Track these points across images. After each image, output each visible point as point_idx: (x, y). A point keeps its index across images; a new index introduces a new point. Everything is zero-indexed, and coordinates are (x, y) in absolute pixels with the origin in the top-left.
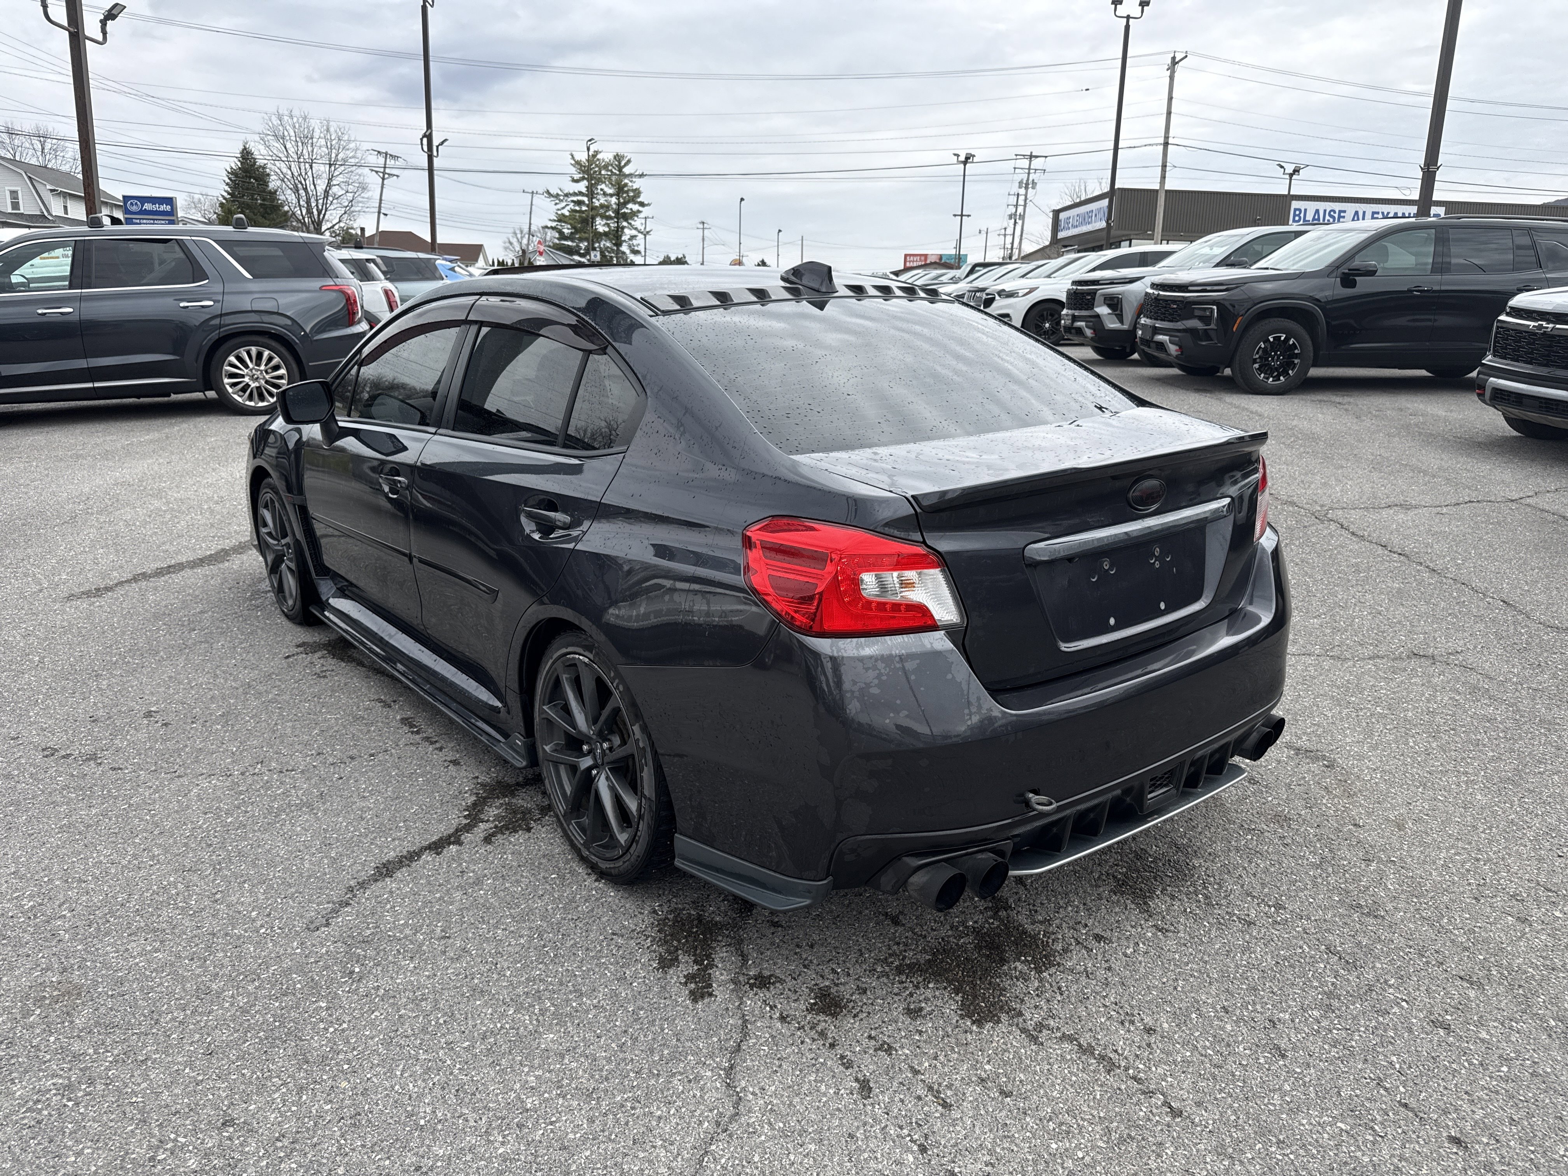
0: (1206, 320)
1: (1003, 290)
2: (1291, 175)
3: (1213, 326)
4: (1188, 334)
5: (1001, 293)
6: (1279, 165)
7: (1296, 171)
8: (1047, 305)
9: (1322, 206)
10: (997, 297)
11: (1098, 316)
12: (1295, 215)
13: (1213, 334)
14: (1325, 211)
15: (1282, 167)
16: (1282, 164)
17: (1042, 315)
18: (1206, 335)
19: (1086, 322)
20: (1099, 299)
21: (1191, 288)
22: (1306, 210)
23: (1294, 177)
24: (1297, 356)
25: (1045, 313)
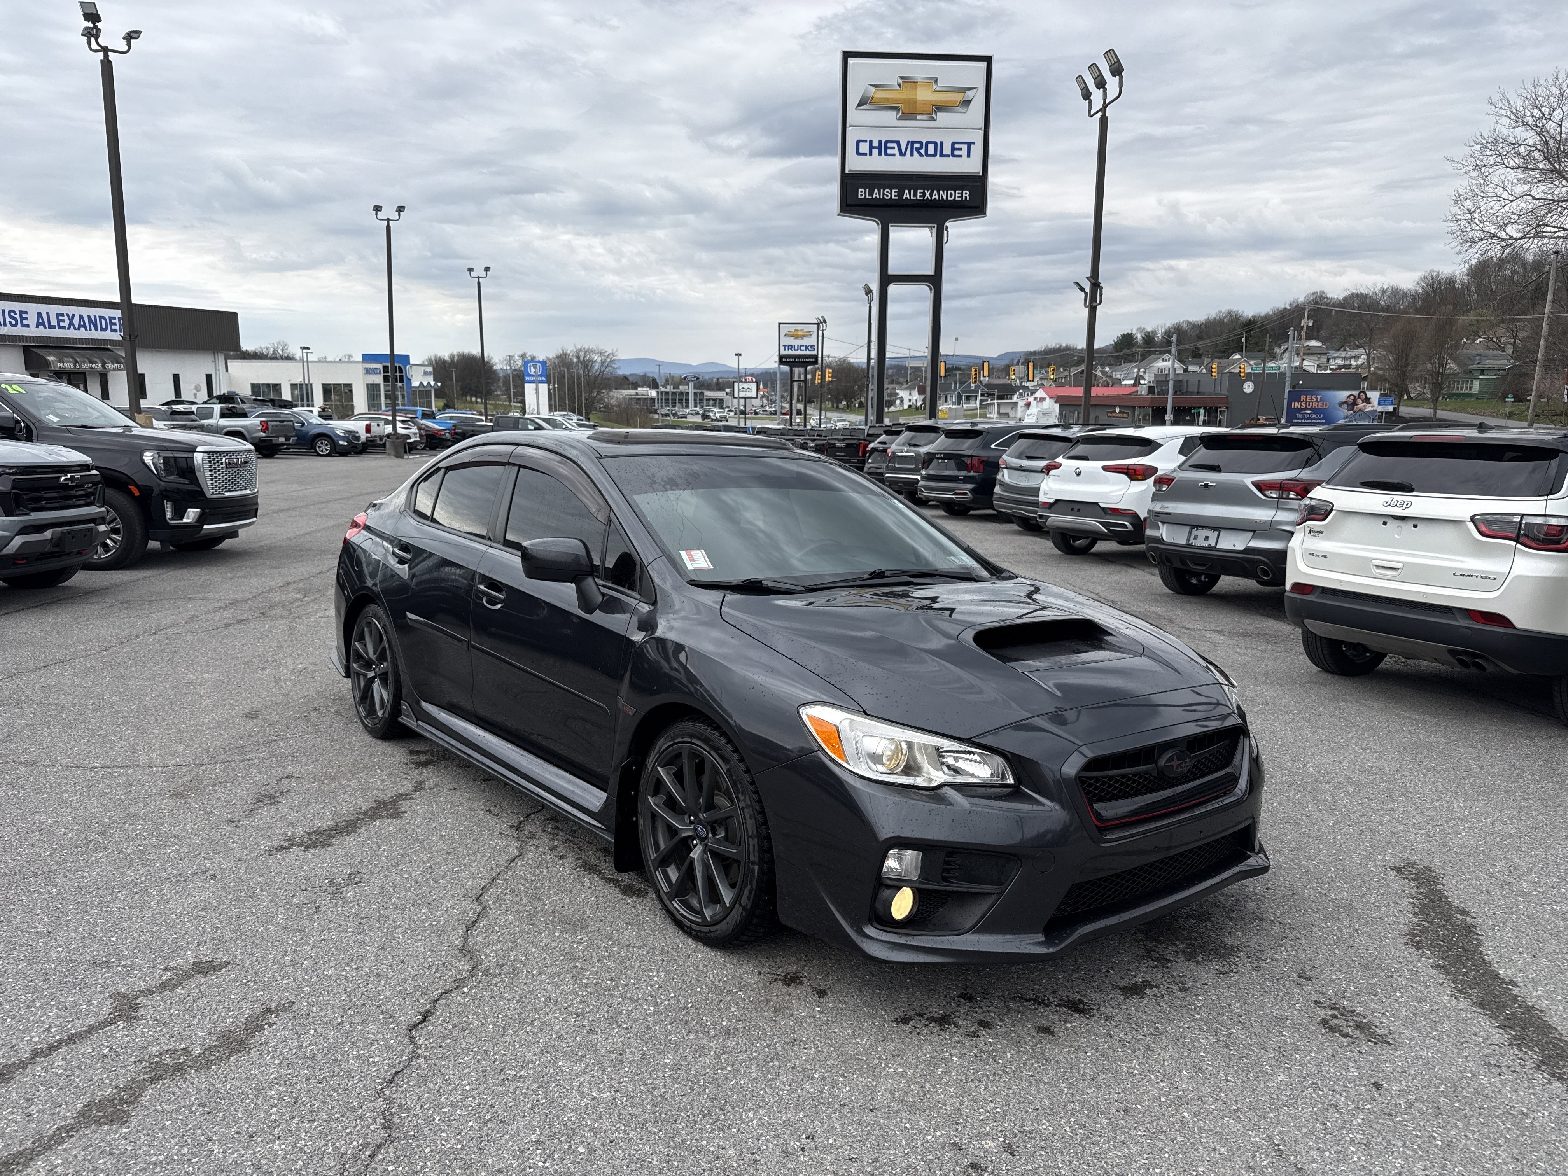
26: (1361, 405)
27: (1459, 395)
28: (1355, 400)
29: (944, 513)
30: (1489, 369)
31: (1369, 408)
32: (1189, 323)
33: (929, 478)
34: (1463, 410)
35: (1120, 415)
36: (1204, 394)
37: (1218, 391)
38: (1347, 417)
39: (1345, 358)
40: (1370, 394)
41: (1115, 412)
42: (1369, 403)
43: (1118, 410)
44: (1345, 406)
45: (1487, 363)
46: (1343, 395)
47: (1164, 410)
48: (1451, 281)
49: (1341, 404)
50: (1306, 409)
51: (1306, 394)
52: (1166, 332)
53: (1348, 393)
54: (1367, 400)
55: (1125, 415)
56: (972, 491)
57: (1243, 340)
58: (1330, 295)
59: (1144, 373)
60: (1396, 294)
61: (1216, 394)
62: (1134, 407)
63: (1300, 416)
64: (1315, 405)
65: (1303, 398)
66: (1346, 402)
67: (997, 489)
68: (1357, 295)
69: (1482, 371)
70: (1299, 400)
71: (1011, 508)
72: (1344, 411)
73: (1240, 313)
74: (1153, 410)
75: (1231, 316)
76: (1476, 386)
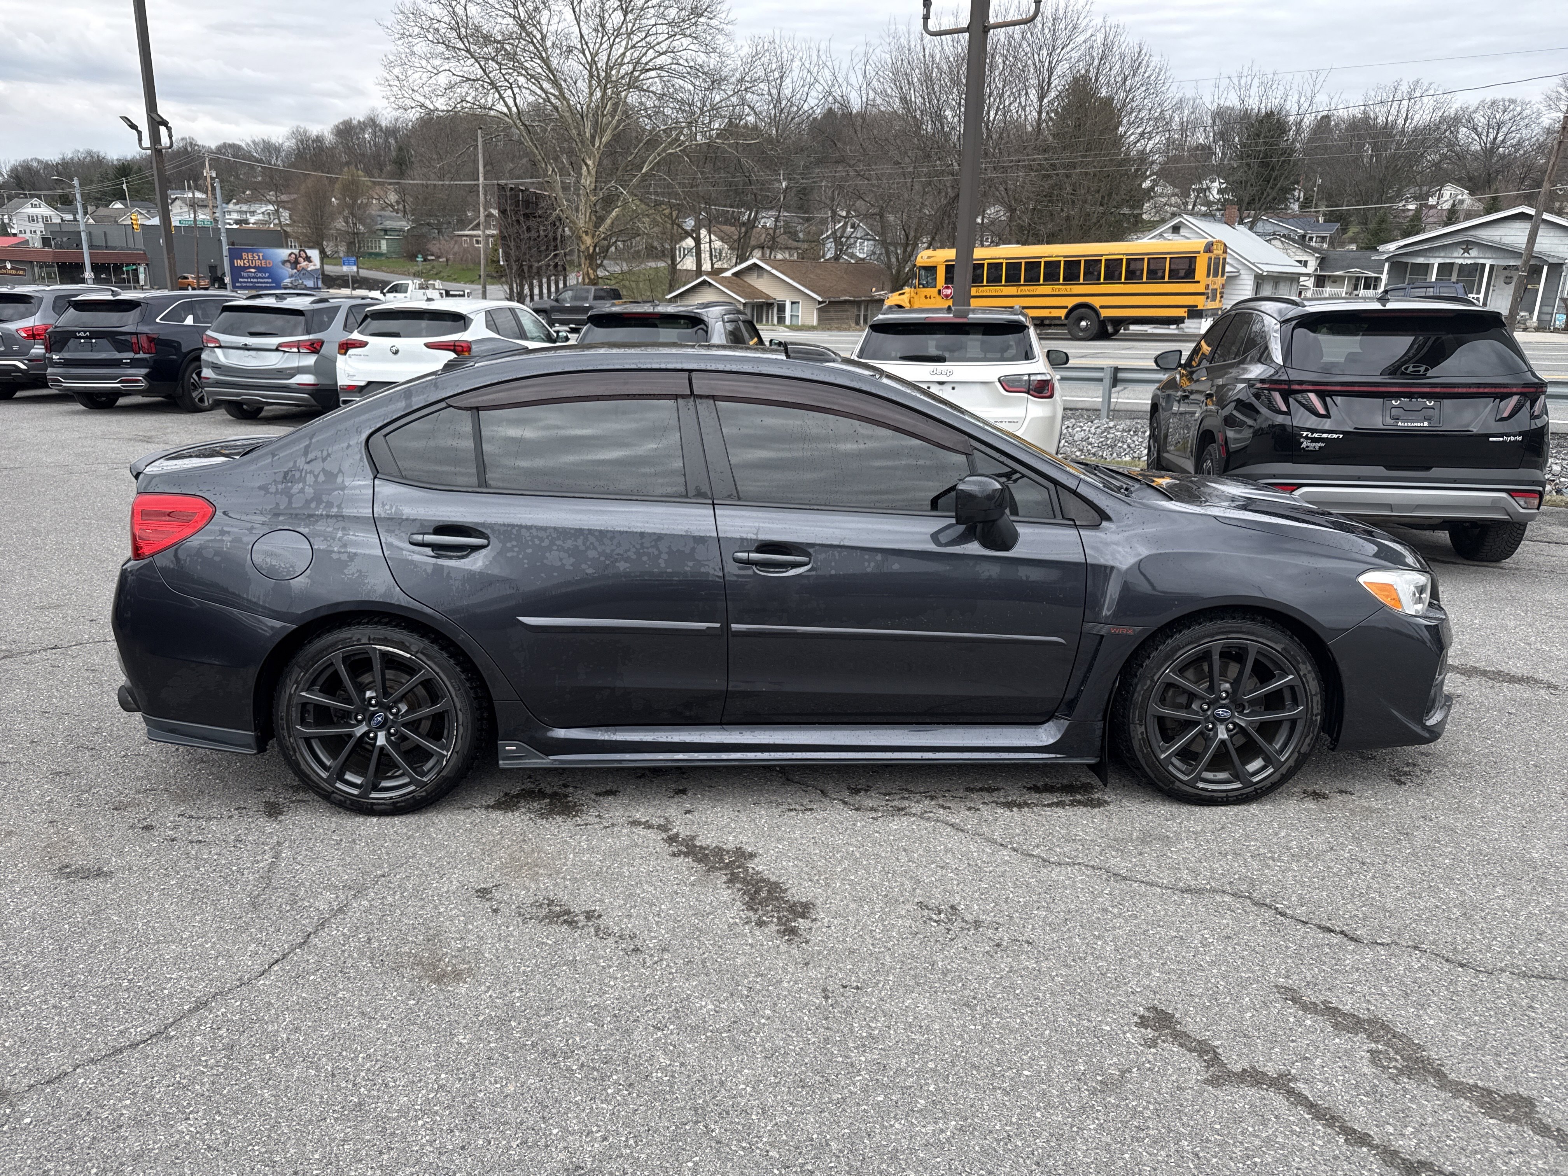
26: (303, 264)
27: (370, 254)
28: (296, 258)
29: (82, 407)
30: (391, 230)
31: (311, 267)
32: (39, 161)
33: (68, 363)
34: (378, 269)
35: (14, 272)
36: (114, 248)
37: (131, 245)
38: (292, 276)
39: (240, 212)
40: (309, 252)
41: (5, 267)
42: (310, 261)
43: (9, 266)
44: (288, 264)
45: (388, 224)
46: (284, 253)
47: (80, 267)
48: (319, 139)
49: (284, 262)
50: (250, 267)
51: (247, 251)
52: (12, 171)
53: (289, 251)
54: (308, 259)
55: (21, 272)
56: (147, 376)
57: (124, 186)
58: (200, 143)
59: (10, 220)
60: (269, 148)
61: (130, 249)
62: (31, 262)
63: (245, 275)
64: (258, 263)
65: (244, 255)
66: (288, 261)
67: (207, 373)
68: (230, 145)
69: (386, 231)
70: (241, 258)
71: (238, 395)
72: (288, 270)
73: (102, 154)
74: (59, 267)
75: (92, 157)
76: (384, 246)
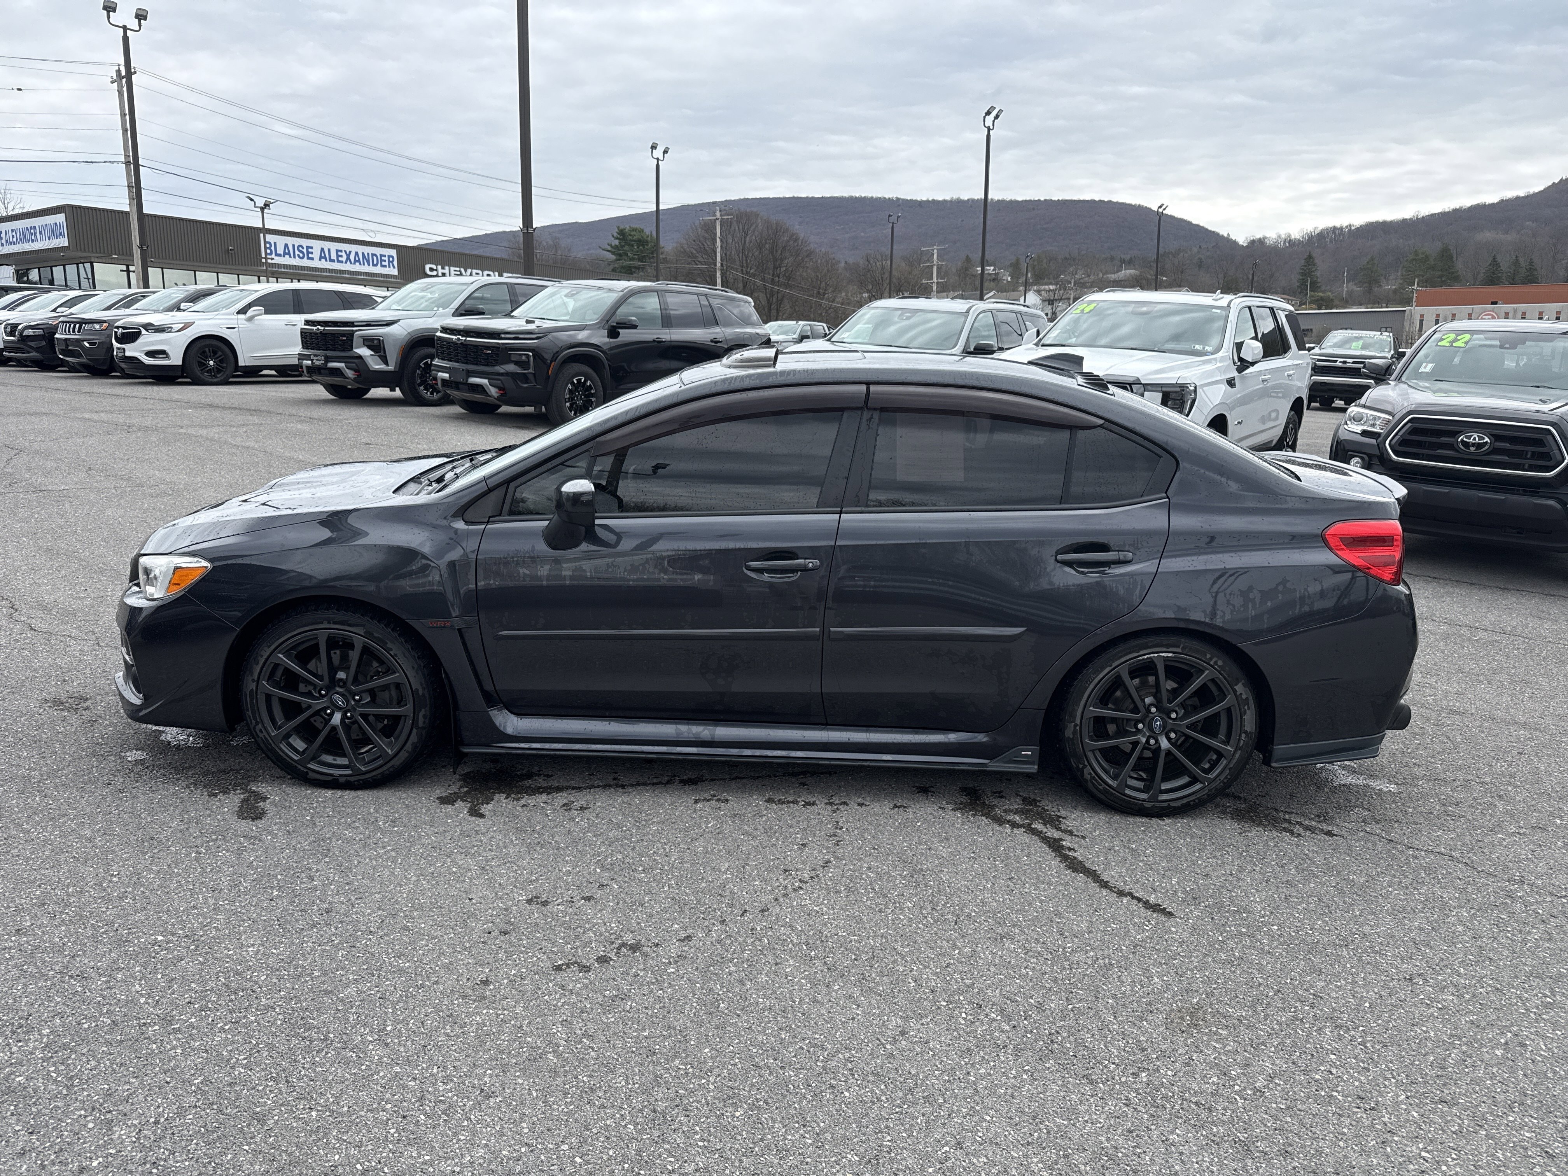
0: (523, 364)
1: (151, 324)
2: (262, 209)
3: (531, 371)
4: (509, 378)
5: (148, 327)
6: (248, 197)
7: (267, 205)
8: (208, 342)
9: (290, 241)
10: (144, 332)
11: (360, 357)
12: (266, 248)
13: (531, 377)
14: (294, 246)
15: (252, 200)
16: (251, 196)
17: (204, 352)
18: (525, 378)
19: (345, 363)
20: (356, 340)
21: (503, 336)
22: (275, 243)
23: (266, 211)
24: (593, 395)
25: (207, 350)
